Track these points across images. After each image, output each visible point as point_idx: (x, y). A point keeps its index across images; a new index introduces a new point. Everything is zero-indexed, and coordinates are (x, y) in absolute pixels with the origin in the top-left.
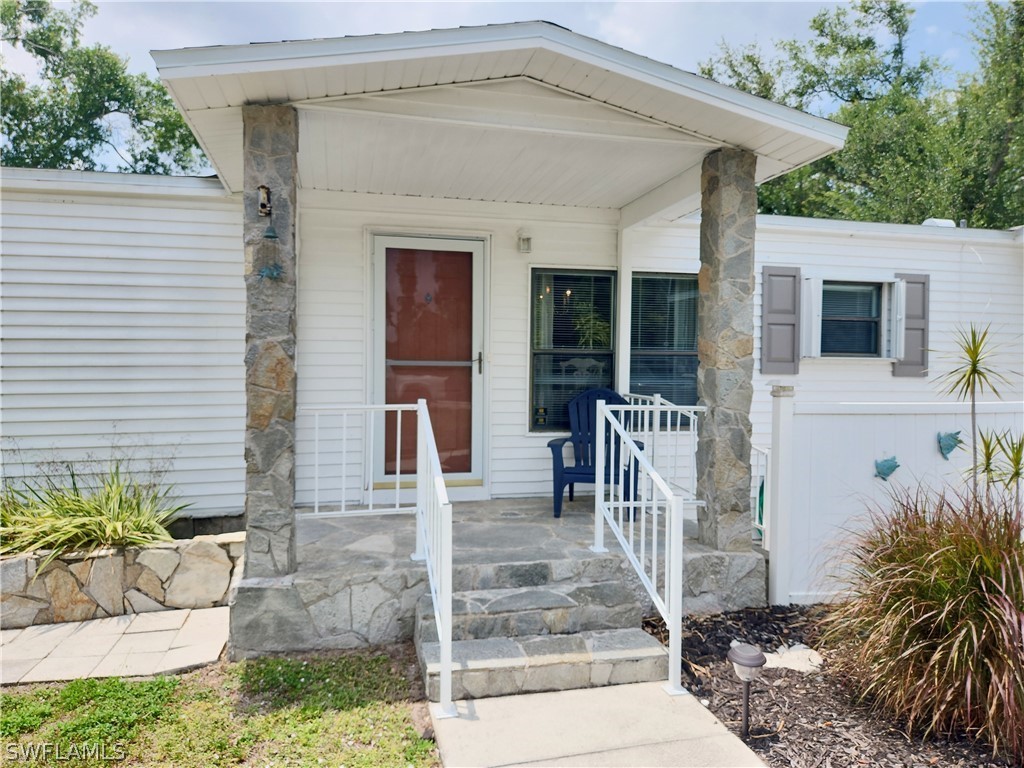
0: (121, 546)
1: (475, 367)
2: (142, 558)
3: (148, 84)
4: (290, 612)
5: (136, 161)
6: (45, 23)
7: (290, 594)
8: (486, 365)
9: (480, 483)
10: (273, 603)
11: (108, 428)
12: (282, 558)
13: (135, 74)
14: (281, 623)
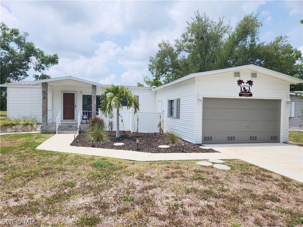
0: (31, 125)
1: (75, 107)
2: (34, 126)
3: (39, 50)
4: (46, 129)
5: (37, 66)
6: (18, 36)
7: (46, 127)
8: (76, 107)
9: (76, 121)
10: (44, 128)
11: (30, 114)
12: (46, 124)
13: (37, 48)
14: (45, 129)
